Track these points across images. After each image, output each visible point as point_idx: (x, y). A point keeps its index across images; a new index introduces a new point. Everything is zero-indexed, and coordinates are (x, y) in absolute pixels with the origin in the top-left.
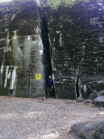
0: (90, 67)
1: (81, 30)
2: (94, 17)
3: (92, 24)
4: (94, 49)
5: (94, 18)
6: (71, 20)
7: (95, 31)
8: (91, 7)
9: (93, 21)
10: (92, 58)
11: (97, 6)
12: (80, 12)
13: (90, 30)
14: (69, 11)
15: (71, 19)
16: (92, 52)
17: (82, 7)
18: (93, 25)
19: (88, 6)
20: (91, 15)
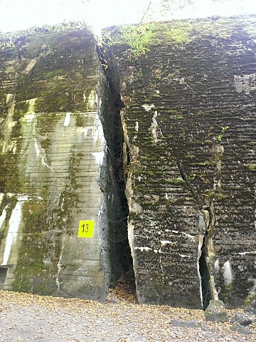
0: (240, 205)
1: (210, 105)
2: (244, 73)
3: (239, 91)
4: (250, 156)
5: (247, 77)
6: (183, 79)
7: (249, 107)
8: (235, 48)
9: (243, 83)
10: (244, 182)
11: (252, 48)
12: (207, 59)
13: (235, 105)
14: (178, 57)
15: (184, 75)
16: (243, 163)
17: (213, 49)
18: (243, 92)
19: (229, 47)
20: (236, 68)
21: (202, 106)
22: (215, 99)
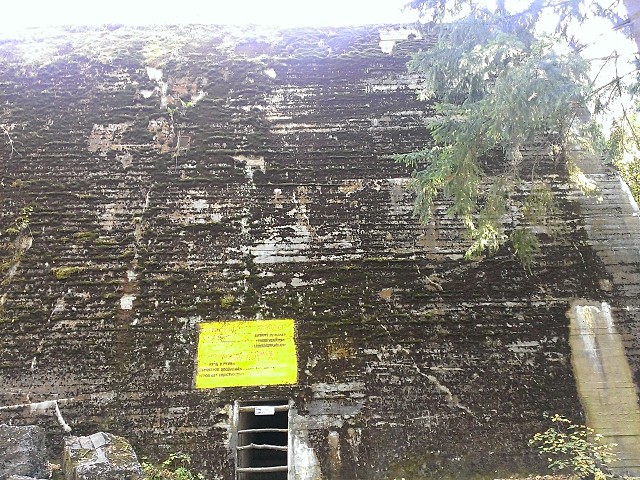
21: (25, 172)
22: (48, 162)
